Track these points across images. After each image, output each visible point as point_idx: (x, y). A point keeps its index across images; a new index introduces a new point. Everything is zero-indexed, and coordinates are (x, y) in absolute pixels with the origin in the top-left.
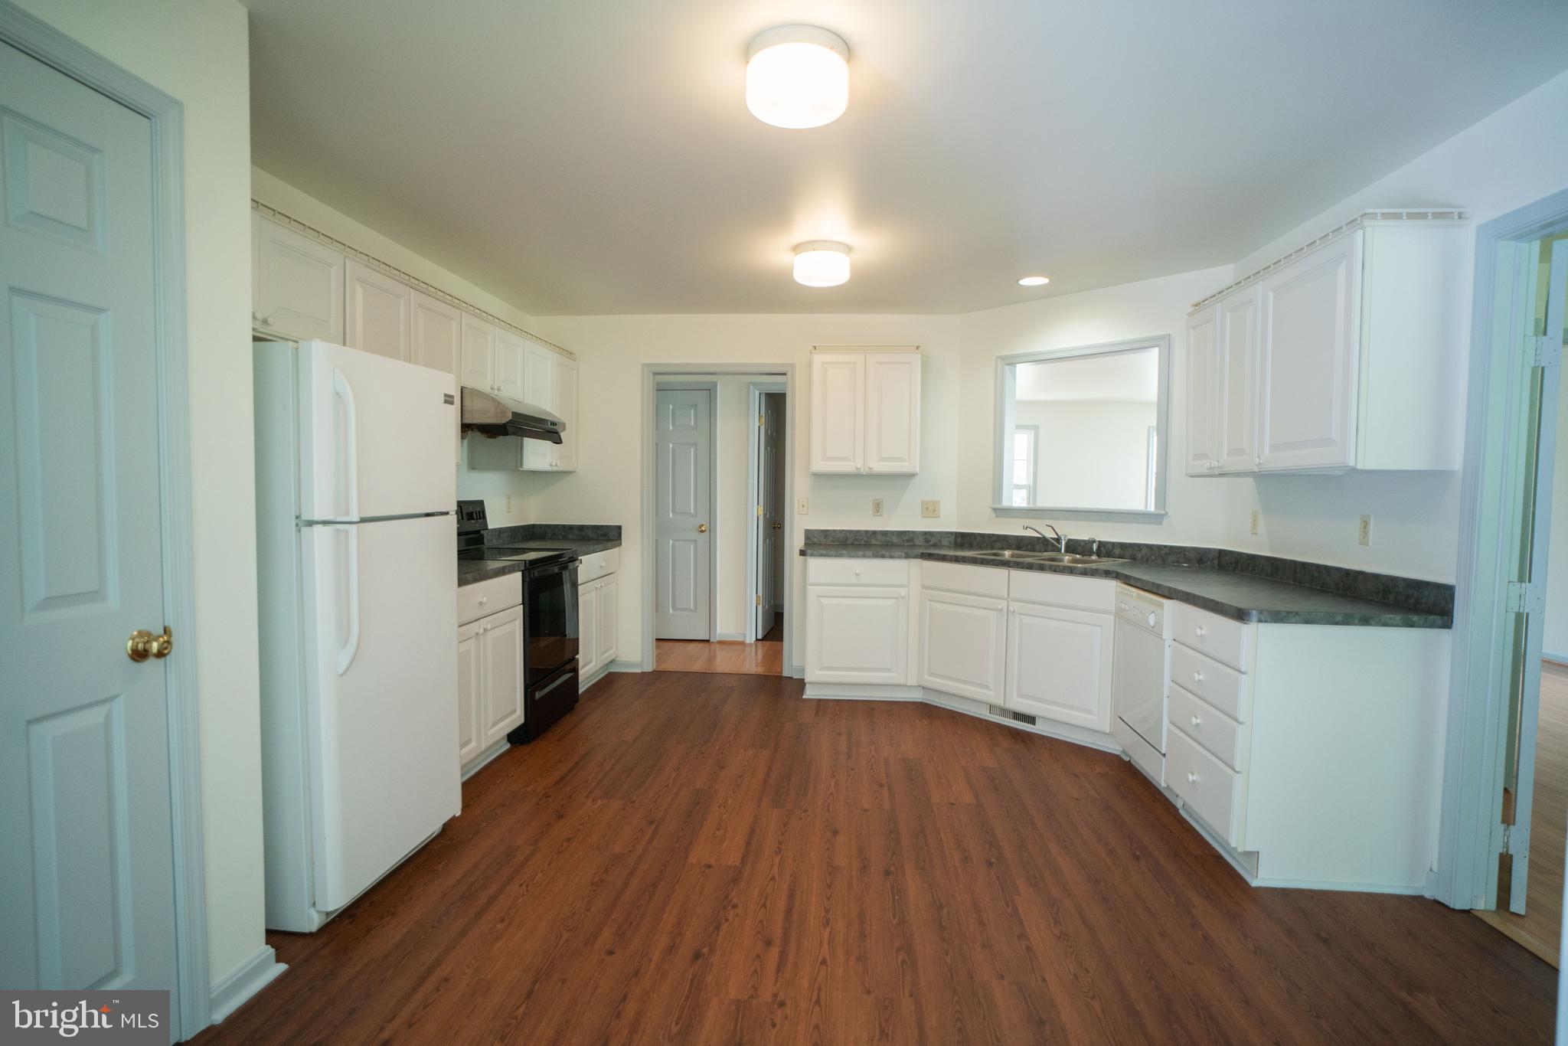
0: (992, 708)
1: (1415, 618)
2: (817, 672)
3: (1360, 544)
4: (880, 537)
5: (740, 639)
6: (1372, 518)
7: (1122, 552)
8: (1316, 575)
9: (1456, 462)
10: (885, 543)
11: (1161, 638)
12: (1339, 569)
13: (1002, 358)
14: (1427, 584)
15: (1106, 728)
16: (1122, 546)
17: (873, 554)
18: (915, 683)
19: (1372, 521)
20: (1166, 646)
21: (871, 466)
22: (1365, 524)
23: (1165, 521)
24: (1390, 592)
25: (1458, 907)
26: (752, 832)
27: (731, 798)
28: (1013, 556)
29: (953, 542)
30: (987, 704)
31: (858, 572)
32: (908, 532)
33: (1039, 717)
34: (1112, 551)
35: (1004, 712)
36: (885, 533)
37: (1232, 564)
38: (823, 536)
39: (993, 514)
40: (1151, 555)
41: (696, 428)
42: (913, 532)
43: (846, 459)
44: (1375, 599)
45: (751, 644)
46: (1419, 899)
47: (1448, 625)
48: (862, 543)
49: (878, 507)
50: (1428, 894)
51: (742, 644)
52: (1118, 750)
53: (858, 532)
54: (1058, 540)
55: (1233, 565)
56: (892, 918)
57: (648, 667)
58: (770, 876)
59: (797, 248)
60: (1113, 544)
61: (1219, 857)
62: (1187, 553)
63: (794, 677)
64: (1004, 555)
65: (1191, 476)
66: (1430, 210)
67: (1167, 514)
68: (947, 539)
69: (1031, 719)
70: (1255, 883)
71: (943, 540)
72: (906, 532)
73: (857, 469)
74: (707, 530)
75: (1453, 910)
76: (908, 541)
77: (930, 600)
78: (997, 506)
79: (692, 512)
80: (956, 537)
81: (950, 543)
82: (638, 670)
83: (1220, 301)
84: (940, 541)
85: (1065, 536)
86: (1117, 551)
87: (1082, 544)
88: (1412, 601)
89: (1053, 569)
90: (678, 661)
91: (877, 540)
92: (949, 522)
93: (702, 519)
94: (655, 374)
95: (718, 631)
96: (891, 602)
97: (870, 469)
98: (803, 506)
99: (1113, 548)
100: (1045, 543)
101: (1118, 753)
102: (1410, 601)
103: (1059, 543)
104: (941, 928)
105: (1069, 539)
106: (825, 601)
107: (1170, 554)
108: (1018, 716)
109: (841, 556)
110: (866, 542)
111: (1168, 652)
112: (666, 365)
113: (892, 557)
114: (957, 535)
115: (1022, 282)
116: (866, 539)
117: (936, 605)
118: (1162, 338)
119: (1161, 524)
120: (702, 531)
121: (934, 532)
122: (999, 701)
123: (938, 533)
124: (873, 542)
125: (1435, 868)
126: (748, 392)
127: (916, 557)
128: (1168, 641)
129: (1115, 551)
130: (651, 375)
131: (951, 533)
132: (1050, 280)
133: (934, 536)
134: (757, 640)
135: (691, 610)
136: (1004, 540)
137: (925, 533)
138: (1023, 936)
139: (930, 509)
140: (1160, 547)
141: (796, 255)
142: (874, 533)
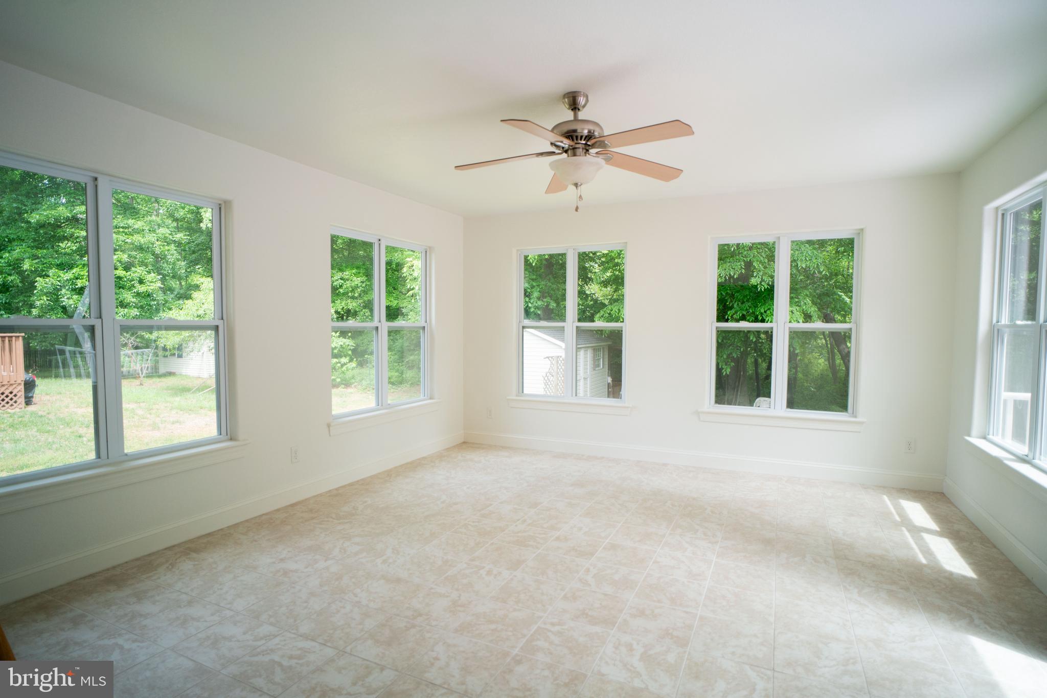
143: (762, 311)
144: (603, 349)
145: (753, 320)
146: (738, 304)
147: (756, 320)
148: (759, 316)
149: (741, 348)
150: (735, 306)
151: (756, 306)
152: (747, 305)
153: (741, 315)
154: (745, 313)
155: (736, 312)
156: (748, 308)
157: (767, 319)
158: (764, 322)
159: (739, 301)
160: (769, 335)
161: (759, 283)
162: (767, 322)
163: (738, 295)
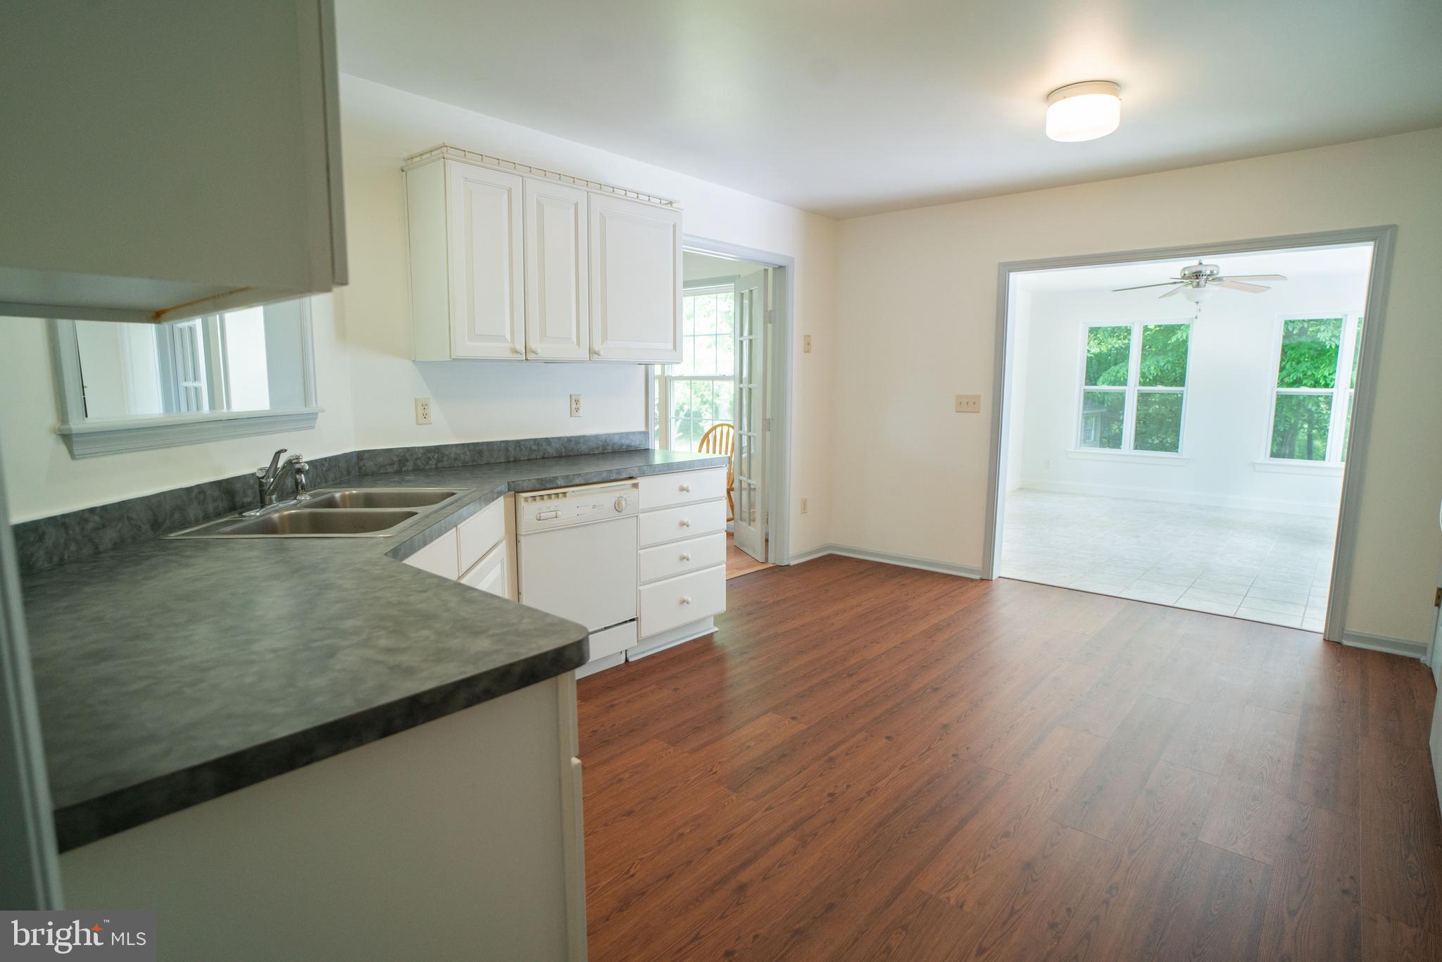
24: (608, 444)
143: (1326, 373)
144: (1096, 417)
145: (1311, 384)
146: (1291, 365)
147: (1316, 384)
148: (1321, 381)
149: (1291, 419)
150: (1288, 366)
151: (1317, 368)
152: (1304, 366)
153: (1295, 378)
154: (1301, 376)
155: (1289, 375)
156: (1306, 369)
157: (1332, 384)
158: (1328, 387)
159: (1293, 361)
160: (1329, 400)
161: (1327, 338)
162: (1332, 387)
163: (1292, 352)
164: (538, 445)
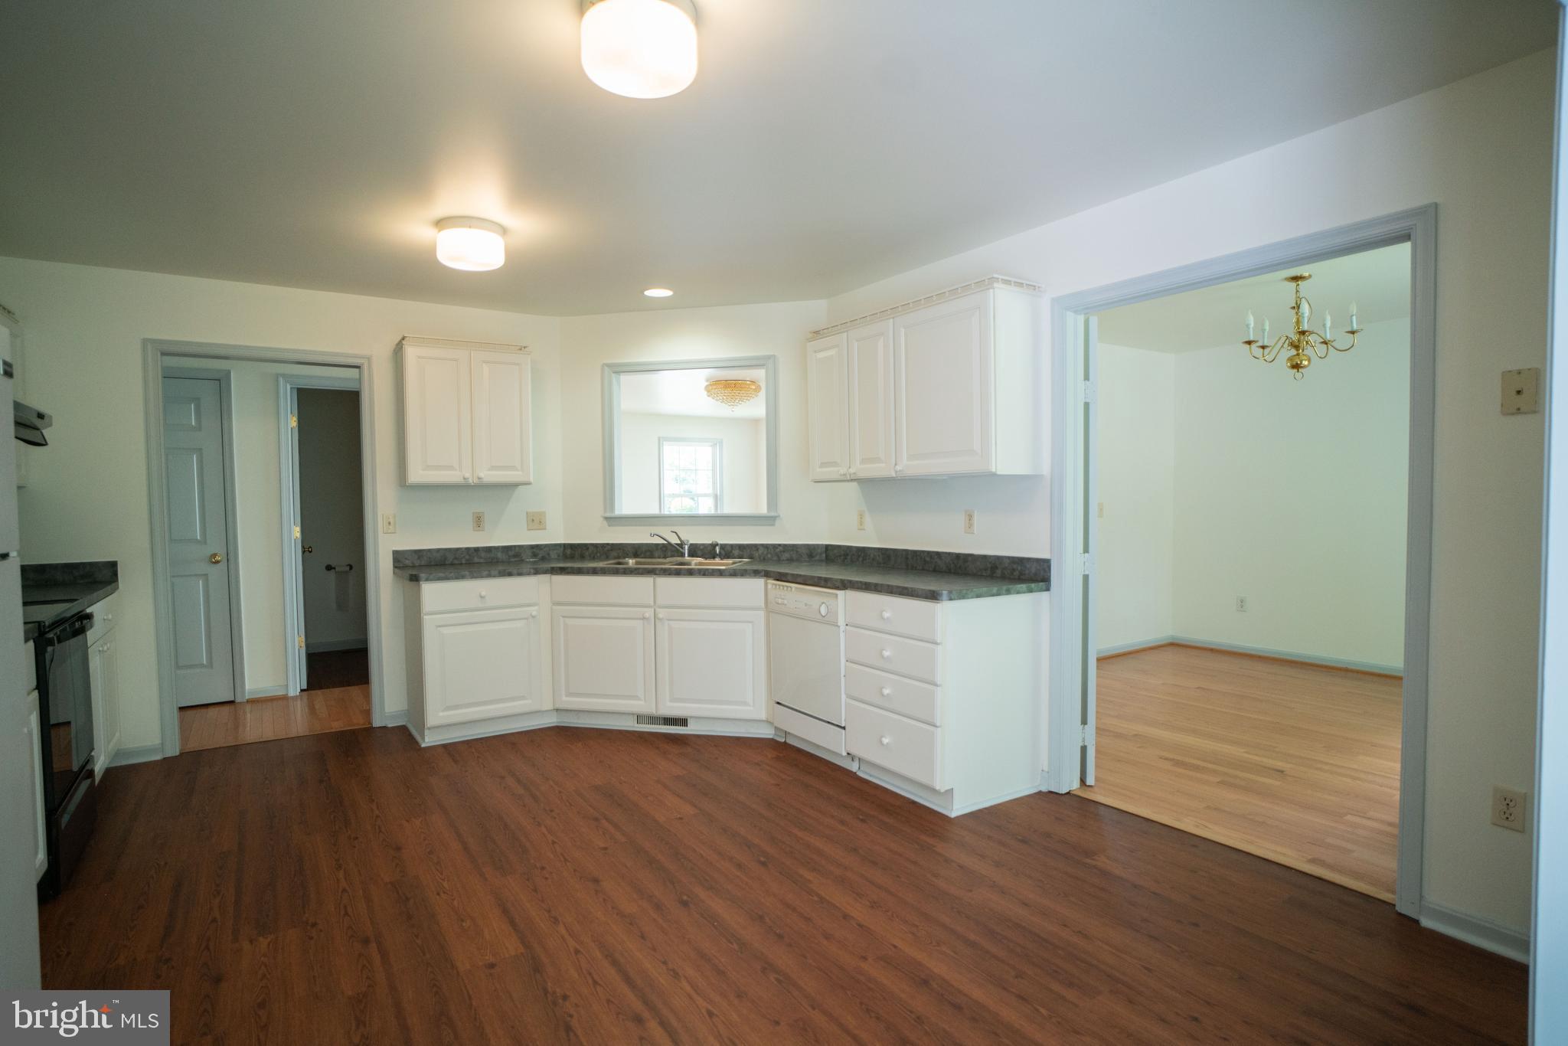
0: (640, 718)
1: (1033, 585)
2: (441, 714)
3: (966, 532)
4: (483, 554)
5: (281, 693)
6: (976, 512)
7: (741, 553)
8: (928, 559)
9: (1045, 470)
10: (490, 560)
11: (837, 626)
12: (949, 554)
13: (609, 366)
14: (1029, 559)
15: (763, 716)
16: (741, 547)
17: (500, 573)
18: (550, 707)
19: (976, 514)
20: (841, 632)
21: (482, 475)
22: (970, 517)
23: (777, 522)
24: (997, 568)
25: (1063, 793)
26: (505, 911)
27: (443, 880)
28: (637, 563)
29: (561, 554)
30: (633, 714)
31: (483, 594)
32: (515, 546)
33: (691, 717)
34: (731, 552)
35: (653, 720)
36: (489, 549)
37: (840, 556)
38: (416, 557)
39: (605, 523)
40: (767, 554)
41: (199, 428)
42: (519, 546)
43: (451, 468)
44: (984, 574)
45: (294, 698)
46: (1040, 793)
47: (1048, 589)
48: (464, 562)
49: (479, 521)
50: (1044, 789)
51: (284, 698)
52: (770, 734)
53: (458, 549)
54: (681, 545)
55: (842, 557)
56: (731, 946)
57: (173, 750)
58: (572, 950)
59: (441, 223)
60: (732, 546)
61: (914, 803)
62: (799, 550)
63: (390, 726)
64: (627, 563)
65: (816, 482)
66: (1013, 280)
67: (779, 516)
68: (555, 552)
69: (683, 722)
70: (953, 815)
71: (551, 553)
72: (511, 546)
73: (464, 478)
74: (226, 559)
75: (1062, 794)
76: (515, 556)
77: (563, 617)
78: (608, 515)
79: (199, 538)
80: (564, 549)
81: (559, 556)
82: (158, 757)
83: (847, 331)
84: (549, 554)
85: (688, 541)
86: (736, 552)
87: (702, 547)
88: (1016, 573)
89: (702, 573)
90: (212, 734)
91: (481, 558)
92: (556, 534)
93: (216, 546)
94: (163, 354)
95: (247, 687)
96: (519, 624)
97: (479, 478)
98: (389, 523)
99: (732, 549)
100: (664, 549)
101: (771, 737)
102: (1015, 574)
103: (682, 548)
104: (780, 937)
105: (691, 544)
106: (445, 631)
107: (784, 552)
108: (669, 721)
109: (463, 577)
110: (467, 560)
111: (842, 635)
112: (177, 343)
113: (520, 574)
114: (565, 546)
115: (648, 293)
116: (467, 557)
117: (570, 622)
118: (769, 357)
119: (773, 525)
120: (217, 562)
121: (541, 545)
122: (649, 709)
123: (546, 545)
124: (476, 560)
125: (1046, 769)
126: (278, 385)
127: (545, 572)
128: (842, 628)
129: (733, 551)
130: (159, 354)
131: (560, 545)
132: (675, 293)
133: (541, 549)
134: (302, 690)
135: (202, 666)
136: (620, 549)
137: (532, 547)
138: (846, 916)
139: (536, 521)
140: (775, 546)
141: (439, 231)
142: (477, 550)
164: (931, 557)
